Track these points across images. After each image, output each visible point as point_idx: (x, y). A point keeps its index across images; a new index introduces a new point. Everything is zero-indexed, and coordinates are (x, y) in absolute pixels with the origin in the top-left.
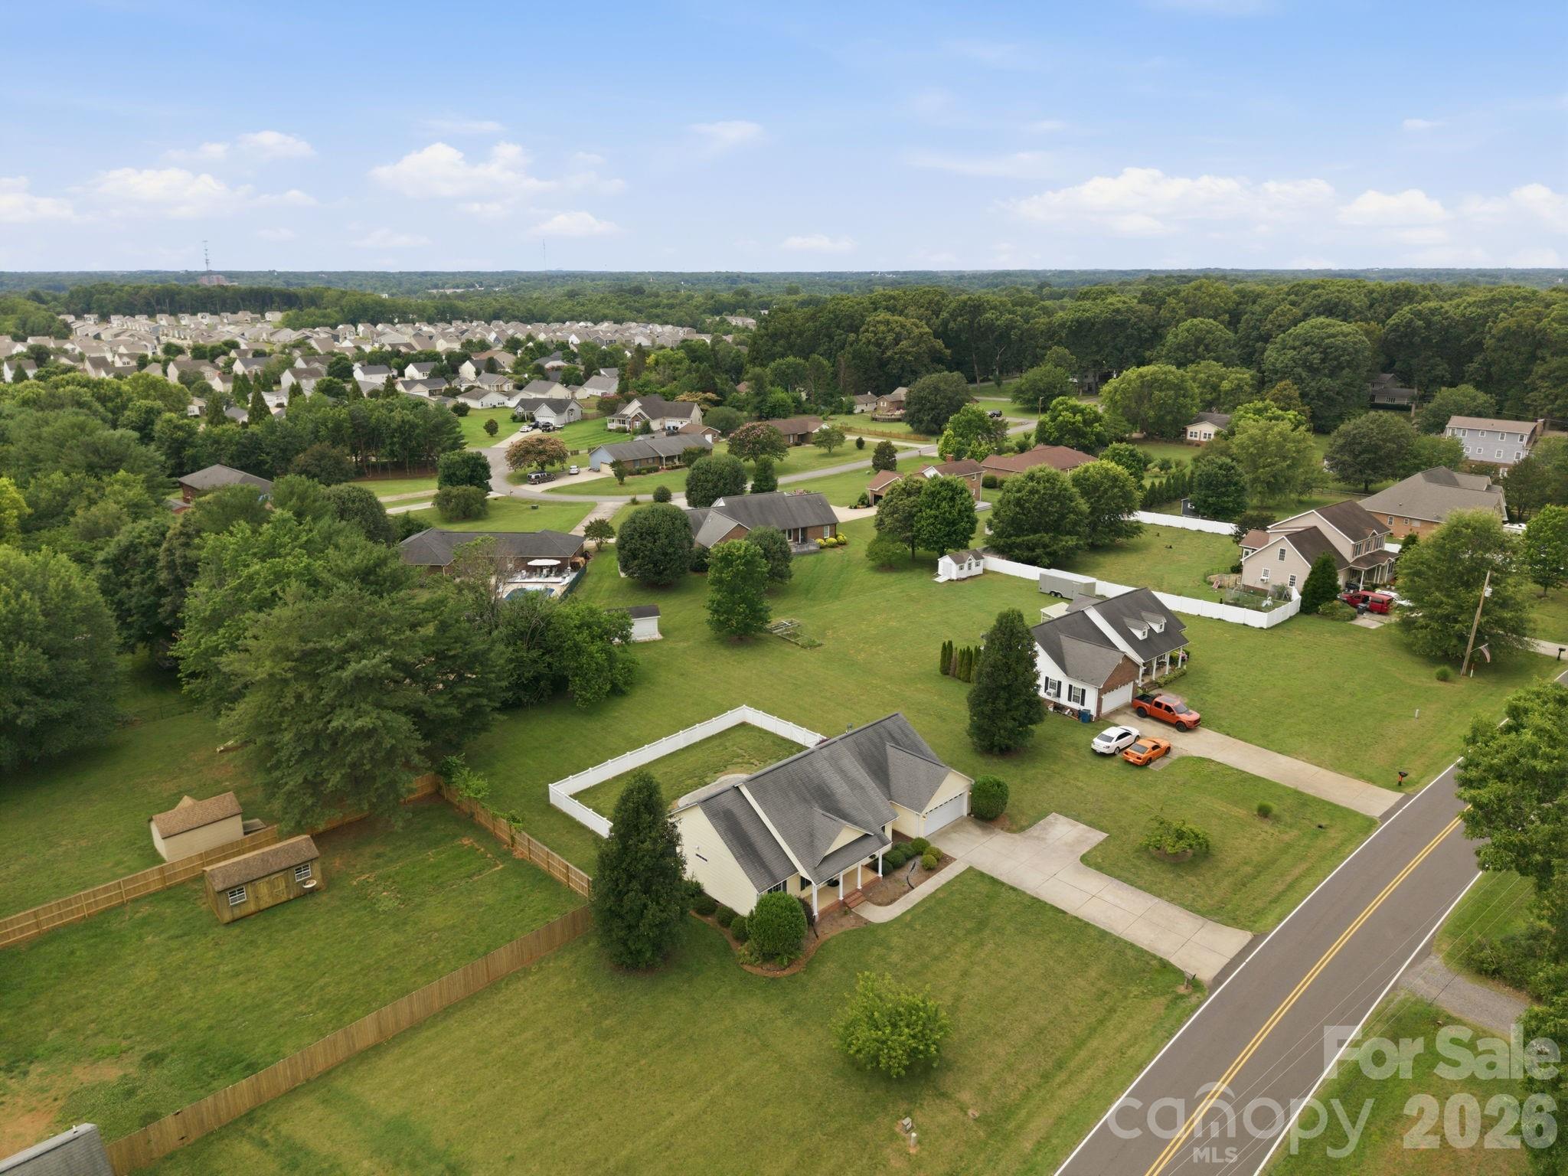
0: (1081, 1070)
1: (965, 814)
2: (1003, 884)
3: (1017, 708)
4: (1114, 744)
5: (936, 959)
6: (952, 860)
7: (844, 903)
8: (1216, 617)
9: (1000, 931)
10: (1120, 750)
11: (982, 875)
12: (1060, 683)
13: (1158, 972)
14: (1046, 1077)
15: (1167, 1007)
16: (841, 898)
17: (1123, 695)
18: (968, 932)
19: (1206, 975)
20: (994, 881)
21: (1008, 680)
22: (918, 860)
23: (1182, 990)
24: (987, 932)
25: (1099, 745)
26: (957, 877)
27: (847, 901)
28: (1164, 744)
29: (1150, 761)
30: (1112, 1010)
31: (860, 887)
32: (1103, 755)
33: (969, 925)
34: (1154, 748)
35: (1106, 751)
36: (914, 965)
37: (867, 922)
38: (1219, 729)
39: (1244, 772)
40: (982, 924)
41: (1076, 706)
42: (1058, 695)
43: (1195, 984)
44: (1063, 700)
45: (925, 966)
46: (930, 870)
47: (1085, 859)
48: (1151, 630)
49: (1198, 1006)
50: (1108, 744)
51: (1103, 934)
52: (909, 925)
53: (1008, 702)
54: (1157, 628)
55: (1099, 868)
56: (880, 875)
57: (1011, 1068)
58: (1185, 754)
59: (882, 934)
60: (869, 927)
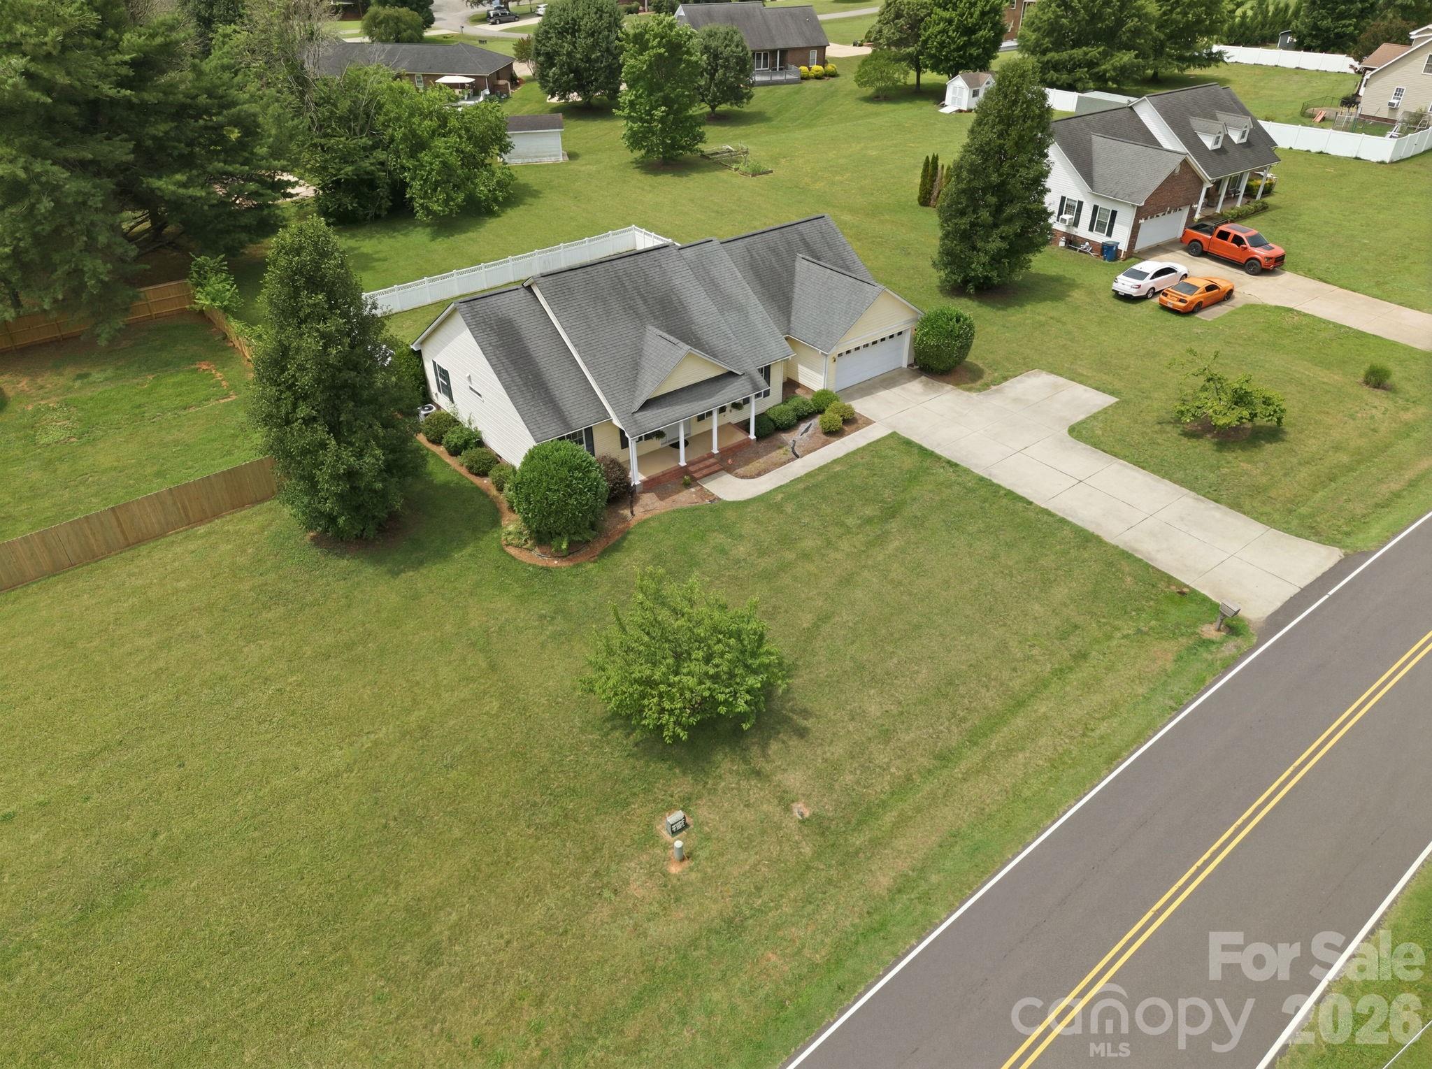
0: (1009, 752)
1: (905, 365)
2: (938, 458)
3: (1009, 220)
4: (1147, 283)
5: (805, 556)
6: (868, 422)
7: (684, 471)
8: (1314, 149)
9: (918, 523)
10: (1154, 292)
11: (908, 443)
12: (1081, 203)
13: (1170, 599)
14: (945, 758)
15: (1179, 659)
16: (683, 463)
17: (1173, 225)
18: (869, 521)
19: (1256, 609)
20: (924, 453)
21: (1000, 175)
22: (816, 421)
23: (1210, 631)
24: (893, 526)
25: (1125, 284)
26: (869, 445)
27: (692, 469)
28: (1224, 285)
29: (1199, 307)
30: (1081, 656)
31: (715, 451)
32: (1127, 298)
33: (869, 511)
34: (1209, 288)
35: (1134, 292)
36: (764, 563)
37: (715, 499)
38: (1309, 273)
39: (1342, 326)
40: (891, 512)
41: (1100, 238)
42: (1076, 224)
43: (1233, 626)
44: (1082, 231)
45: (784, 567)
46: (833, 433)
47: (1072, 430)
48: (1227, 137)
49: (1237, 661)
50: (1138, 282)
51: (1086, 539)
52: (779, 508)
53: (998, 210)
54: (1236, 137)
55: (1096, 444)
56: (752, 436)
57: (886, 735)
58: (1252, 301)
59: (731, 515)
60: (719, 507)
